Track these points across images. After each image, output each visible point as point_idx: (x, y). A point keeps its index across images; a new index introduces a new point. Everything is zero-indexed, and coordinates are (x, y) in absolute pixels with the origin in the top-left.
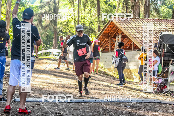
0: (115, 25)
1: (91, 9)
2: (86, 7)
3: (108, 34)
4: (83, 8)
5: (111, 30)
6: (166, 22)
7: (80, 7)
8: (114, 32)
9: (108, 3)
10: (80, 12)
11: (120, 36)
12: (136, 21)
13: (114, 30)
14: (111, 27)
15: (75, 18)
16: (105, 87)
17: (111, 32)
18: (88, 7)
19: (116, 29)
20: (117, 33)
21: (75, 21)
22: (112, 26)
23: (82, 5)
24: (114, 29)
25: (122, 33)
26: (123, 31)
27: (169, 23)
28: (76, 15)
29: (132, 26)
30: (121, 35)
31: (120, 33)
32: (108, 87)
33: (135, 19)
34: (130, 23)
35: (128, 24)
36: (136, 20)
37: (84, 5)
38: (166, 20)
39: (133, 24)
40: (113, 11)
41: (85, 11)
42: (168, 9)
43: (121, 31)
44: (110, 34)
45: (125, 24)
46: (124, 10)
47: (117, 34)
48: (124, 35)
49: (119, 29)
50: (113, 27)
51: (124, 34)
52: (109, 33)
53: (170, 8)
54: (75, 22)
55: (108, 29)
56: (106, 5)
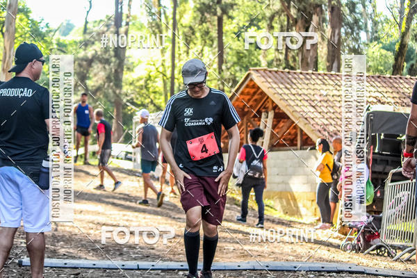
0: (259, 88)
1: (202, 50)
2: (192, 45)
4: (183, 48)
5: (249, 100)
6: (379, 82)
7: (177, 45)
8: (256, 106)
10: (177, 55)
11: (271, 114)
12: (307, 79)
13: (256, 100)
14: (248, 94)
15: (165, 71)
16: (234, 235)
17: (250, 103)
18: (195, 44)
19: (261, 99)
20: (264, 108)
21: (165, 78)
22: (252, 91)
23: (180, 41)
24: (256, 97)
25: (275, 107)
26: (277, 102)
27: (385, 85)
28: (168, 63)
29: (298, 90)
30: (273, 111)
31: (271, 107)
32: (241, 235)
33: (307, 74)
34: (295, 84)
35: (289, 86)
36: (308, 77)
37: (186, 40)
38: (379, 77)
39: (300, 87)
40: (253, 55)
41: (188, 53)
42: (384, 52)
43: (273, 102)
44: (246, 110)
45: (281, 86)
46: (281, 53)
47: (263, 110)
48: (281, 111)
49: (268, 97)
50: (255, 93)
51: (279, 109)
52: (244, 106)
53: (388, 50)
54: (164, 81)
55: (243, 96)
56: (239, 40)
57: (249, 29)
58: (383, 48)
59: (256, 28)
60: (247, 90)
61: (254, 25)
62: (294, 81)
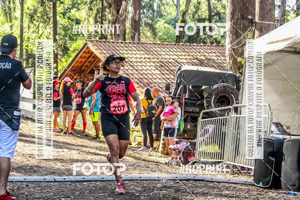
3: (81, 68)
5: (85, 62)
8: (90, 66)
9: (68, 16)
13: (90, 62)
14: (85, 57)
17: (86, 64)
19: (94, 61)
27: (171, 50)
34: (118, 50)
35: (114, 52)
36: (126, 45)
39: (122, 52)
44: (83, 68)
45: (109, 52)
50: (89, 57)
52: (82, 66)
55: (81, 59)
56: (65, 18)
57: (72, 10)
58: (165, 23)
59: (76, 9)
60: (84, 55)
61: (76, 8)
62: (118, 48)
